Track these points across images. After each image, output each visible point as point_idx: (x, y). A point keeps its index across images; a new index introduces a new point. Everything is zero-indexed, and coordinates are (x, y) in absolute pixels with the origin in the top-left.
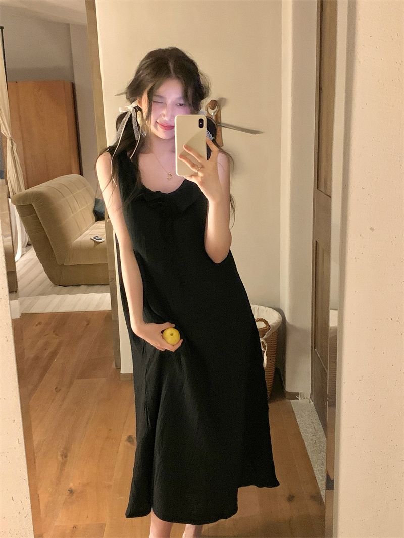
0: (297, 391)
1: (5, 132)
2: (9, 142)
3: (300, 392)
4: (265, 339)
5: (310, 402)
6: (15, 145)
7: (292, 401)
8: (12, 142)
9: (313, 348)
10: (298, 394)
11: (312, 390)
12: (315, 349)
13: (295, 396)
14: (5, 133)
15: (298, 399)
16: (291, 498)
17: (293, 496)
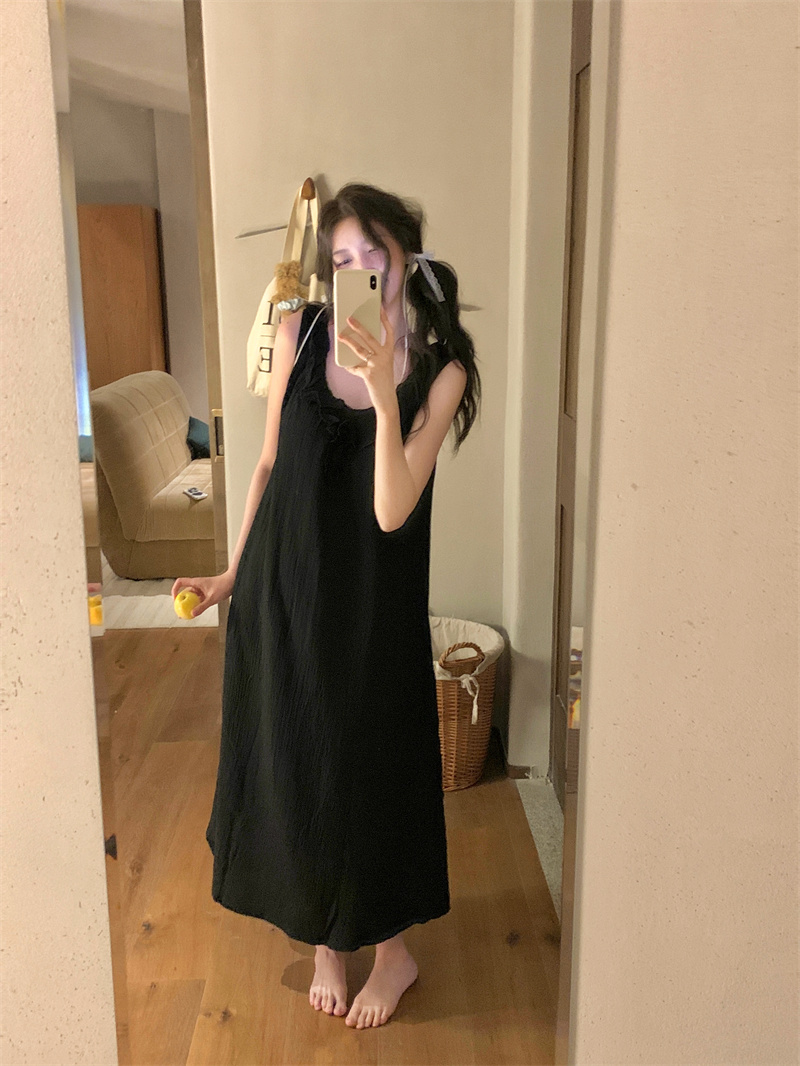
0: (526, 765)
3: (531, 766)
5: (547, 783)
7: (518, 781)
9: (554, 692)
12: (557, 694)
13: (522, 772)
15: (528, 778)
16: (512, 938)
17: (517, 936)
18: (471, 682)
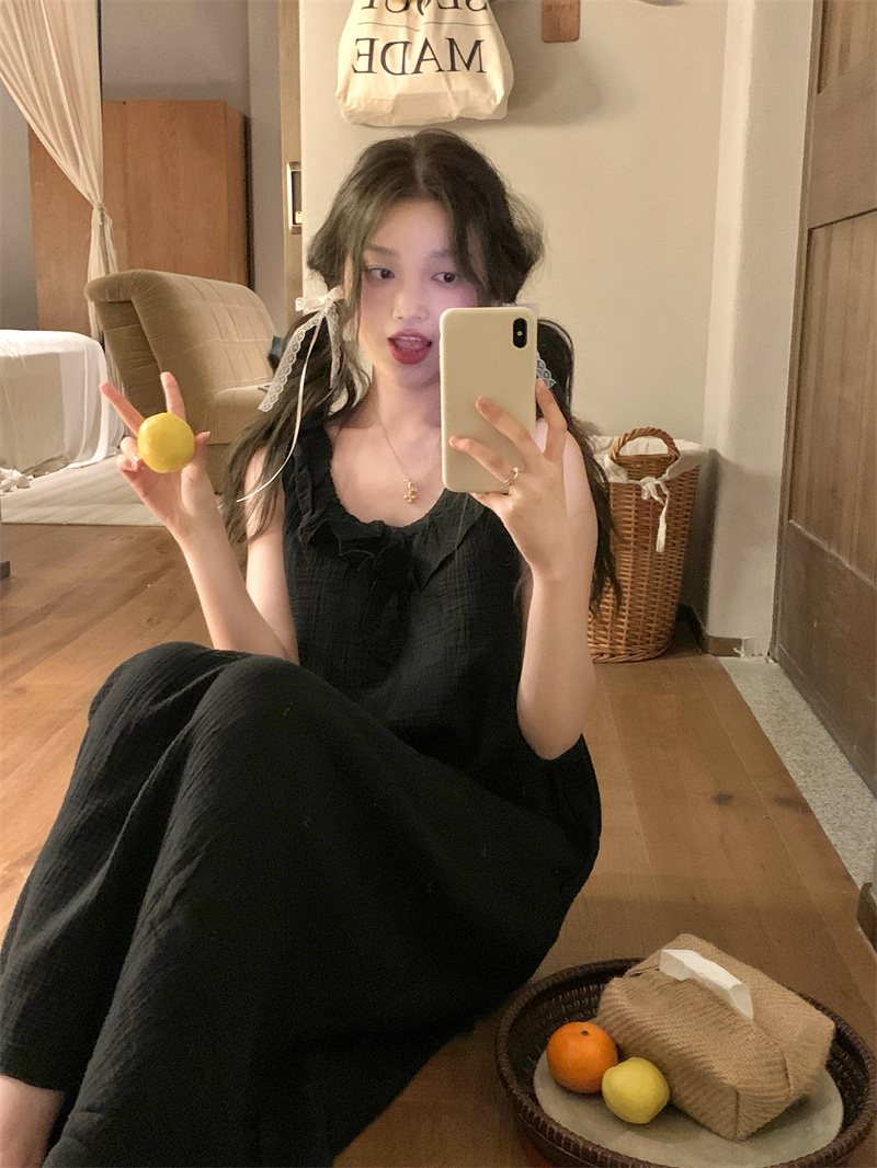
0: (737, 636)
1: (90, 190)
2: (96, 214)
3: (744, 638)
4: (666, 482)
5: (768, 662)
6: (109, 222)
7: (722, 659)
8: (102, 215)
9: (786, 517)
10: (738, 642)
11: (774, 632)
12: (790, 518)
13: (729, 647)
14: (89, 194)
15: (738, 655)
16: (723, 799)
17: (731, 797)
18: (658, 487)
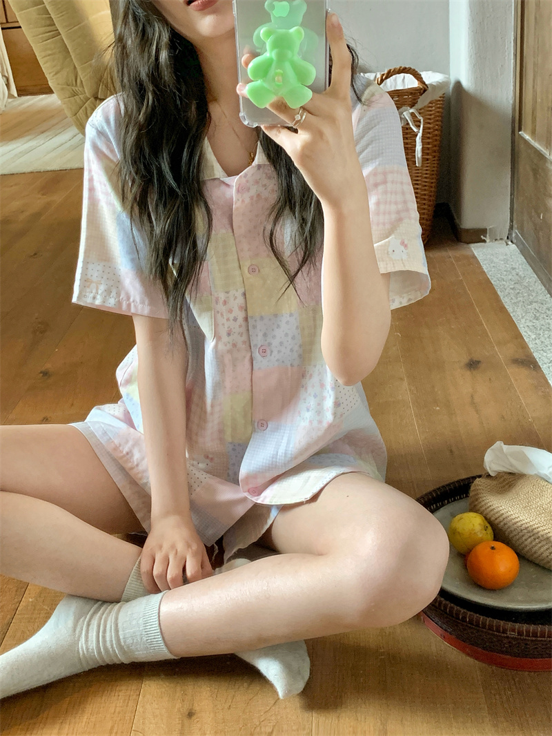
0: (483, 226)
3: (488, 227)
4: (419, 110)
5: (507, 244)
7: (472, 246)
10: (484, 231)
11: (511, 221)
12: (520, 130)
13: (478, 236)
15: (484, 241)
16: (473, 365)
17: (478, 362)
18: (412, 114)
